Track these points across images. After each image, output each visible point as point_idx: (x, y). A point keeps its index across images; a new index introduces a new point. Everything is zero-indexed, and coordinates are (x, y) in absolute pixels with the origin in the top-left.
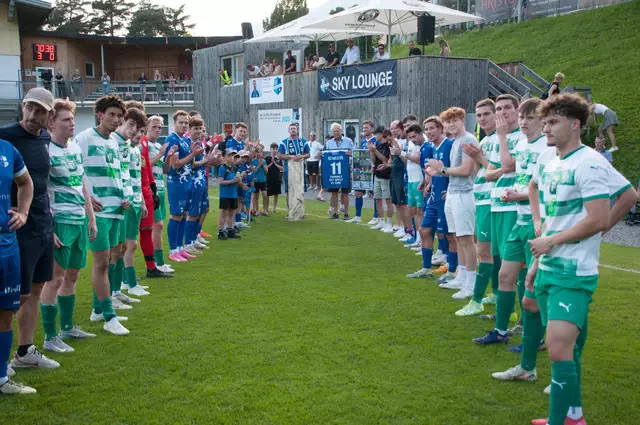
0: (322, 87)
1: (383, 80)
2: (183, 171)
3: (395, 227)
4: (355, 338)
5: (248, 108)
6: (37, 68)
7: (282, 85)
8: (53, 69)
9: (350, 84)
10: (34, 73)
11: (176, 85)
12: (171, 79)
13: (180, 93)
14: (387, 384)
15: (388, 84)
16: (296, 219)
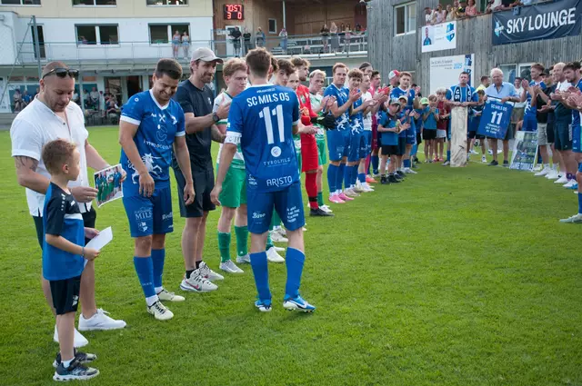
0: (496, 30)
1: (565, 18)
2: (341, 120)
3: (560, 174)
4: (489, 275)
5: (420, 57)
6: (227, 27)
7: (454, 31)
8: (240, 27)
9: (526, 26)
10: (224, 32)
11: (352, 37)
12: (347, 30)
13: (356, 44)
14: (510, 315)
15: (570, 22)
16: (458, 165)
